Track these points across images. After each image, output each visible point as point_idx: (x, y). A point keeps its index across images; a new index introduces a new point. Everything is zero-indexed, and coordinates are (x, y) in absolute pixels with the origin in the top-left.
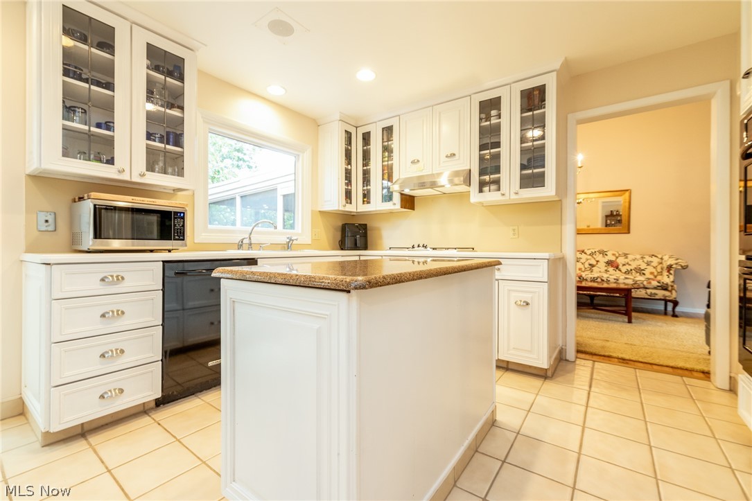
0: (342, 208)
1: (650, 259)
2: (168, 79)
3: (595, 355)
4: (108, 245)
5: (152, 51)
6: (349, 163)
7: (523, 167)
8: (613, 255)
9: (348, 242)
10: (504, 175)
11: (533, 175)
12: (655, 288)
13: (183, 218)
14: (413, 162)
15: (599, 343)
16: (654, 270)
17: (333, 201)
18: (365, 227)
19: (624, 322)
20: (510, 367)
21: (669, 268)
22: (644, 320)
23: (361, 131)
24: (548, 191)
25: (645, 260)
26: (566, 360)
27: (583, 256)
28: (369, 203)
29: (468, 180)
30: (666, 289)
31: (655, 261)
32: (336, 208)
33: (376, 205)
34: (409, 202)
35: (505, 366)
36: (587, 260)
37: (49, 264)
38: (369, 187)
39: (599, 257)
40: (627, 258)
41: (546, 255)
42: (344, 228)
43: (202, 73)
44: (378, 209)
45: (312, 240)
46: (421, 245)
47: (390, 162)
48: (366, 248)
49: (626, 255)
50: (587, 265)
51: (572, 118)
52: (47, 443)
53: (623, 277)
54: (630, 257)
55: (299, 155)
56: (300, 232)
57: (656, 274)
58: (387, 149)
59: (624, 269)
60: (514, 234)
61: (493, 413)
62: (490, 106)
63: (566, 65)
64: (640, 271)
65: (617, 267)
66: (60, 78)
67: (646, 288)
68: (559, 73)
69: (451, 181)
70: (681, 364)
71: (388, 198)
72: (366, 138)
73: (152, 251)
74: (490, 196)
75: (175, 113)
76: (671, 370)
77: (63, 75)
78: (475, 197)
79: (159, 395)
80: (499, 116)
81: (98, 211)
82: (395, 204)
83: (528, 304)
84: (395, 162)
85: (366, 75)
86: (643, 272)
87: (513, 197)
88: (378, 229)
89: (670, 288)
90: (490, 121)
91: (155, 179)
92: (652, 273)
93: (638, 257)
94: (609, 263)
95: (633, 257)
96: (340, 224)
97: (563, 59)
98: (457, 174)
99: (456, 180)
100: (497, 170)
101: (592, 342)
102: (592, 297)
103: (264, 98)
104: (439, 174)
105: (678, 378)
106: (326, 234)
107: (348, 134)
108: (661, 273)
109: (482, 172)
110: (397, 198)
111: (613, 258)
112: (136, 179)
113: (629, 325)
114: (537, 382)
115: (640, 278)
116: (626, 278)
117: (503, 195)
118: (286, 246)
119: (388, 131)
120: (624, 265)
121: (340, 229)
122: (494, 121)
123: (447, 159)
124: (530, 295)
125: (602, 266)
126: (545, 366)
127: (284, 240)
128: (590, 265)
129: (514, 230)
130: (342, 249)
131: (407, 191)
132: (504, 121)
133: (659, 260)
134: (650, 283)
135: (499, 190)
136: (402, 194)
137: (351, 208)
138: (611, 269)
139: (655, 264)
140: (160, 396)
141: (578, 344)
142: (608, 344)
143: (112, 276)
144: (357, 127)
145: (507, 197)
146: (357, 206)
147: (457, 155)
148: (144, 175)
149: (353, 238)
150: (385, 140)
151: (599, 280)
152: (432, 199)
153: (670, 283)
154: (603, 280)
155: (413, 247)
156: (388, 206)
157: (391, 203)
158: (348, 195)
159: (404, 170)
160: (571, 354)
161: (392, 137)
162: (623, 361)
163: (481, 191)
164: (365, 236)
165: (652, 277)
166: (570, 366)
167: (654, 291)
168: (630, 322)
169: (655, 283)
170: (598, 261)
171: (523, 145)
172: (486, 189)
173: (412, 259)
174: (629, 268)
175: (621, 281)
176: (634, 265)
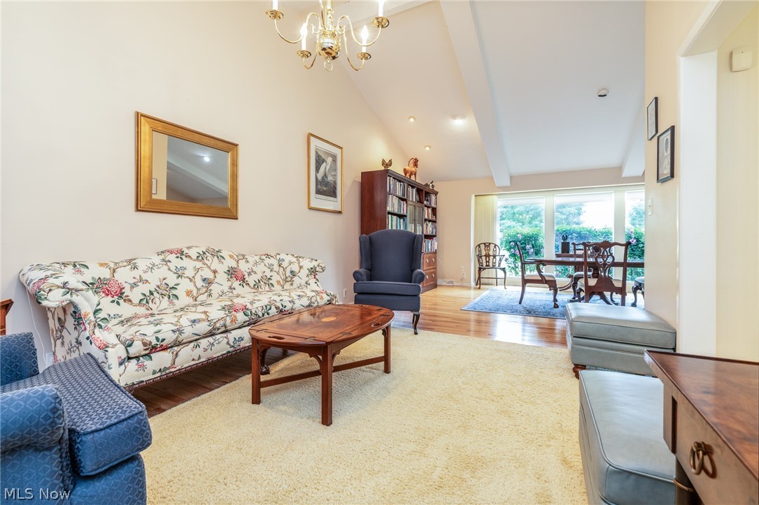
8: (103, 265)
25: (172, 266)
36: (196, 270)
39: (215, 264)
40: (135, 267)
49: (133, 265)
50: (200, 283)
54: (142, 264)
59: (135, 295)
65: (121, 294)
86: (174, 292)
92: (189, 293)
95: (148, 263)
111: (105, 273)
120: (133, 286)
125: (223, 279)
138: (236, 284)
139: (189, 273)
170: (215, 272)
174: (145, 289)
176: (154, 279)
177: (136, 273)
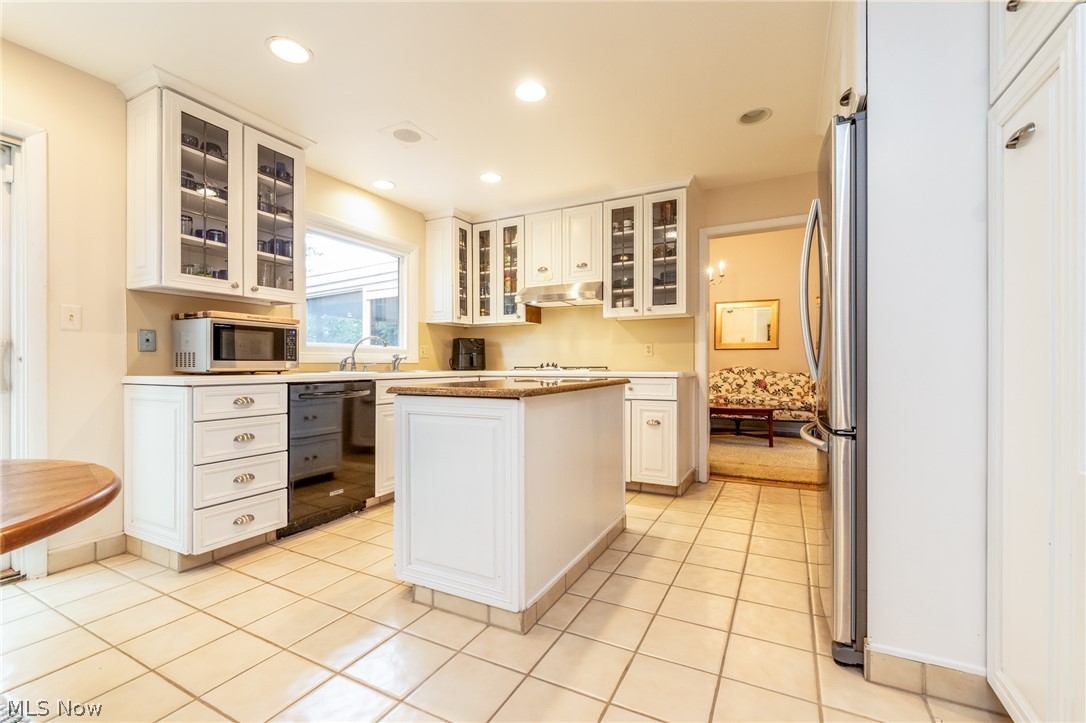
0: (456, 321)
1: (797, 378)
2: (278, 182)
3: (728, 476)
4: (235, 367)
5: (263, 151)
6: (464, 267)
7: (656, 282)
8: (762, 373)
9: (463, 360)
10: (637, 290)
11: (666, 291)
12: (799, 409)
13: (295, 335)
14: (540, 270)
15: (734, 466)
16: (801, 390)
17: (445, 311)
18: (481, 343)
19: (766, 446)
20: (644, 489)
21: (814, 388)
22: (787, 443)
23: (478, 229)
24: (679, 309)
25: (793, 379)
26: (699, 482)
27: (731, 375)
28: (487, 314)
29: (600, 295)
30: (810, 411)
31: (803, 379)
32: (450, 321)
33: (497, 316)
34: (535, 314)
35: (637, 489)
36: (735, 379)
37: (190, 386)
38: (487, 296)
39: (747, 376)
40: (775, 377)
41: (675, 374)
42: (456, 344)
43: (309, 170)
44: (499, 321)
45: (420, 358)
46: (551, 364)
47: (513, 268)
48: (483, 367)
49: (774, 374)
50: (734, 386)
51: (704, 233)
52: (184, 569)
53: (768, 398)
54: (779, 376)
55: (403, 257)
56: (405, 348)
57: (803, 394)
58: (511, 253)
59: (771, 390)
60: (649, 352)
61: (623, 520)
62: (622, 216)
63: (696, 181)
64: (787, 391)
65: (765, 388)
66: (178, 189)
67: (790, 410)
68: (690, 190)
69: (582, 295)
70: (802, 479)
71: (510, 308)
72: (484, 237)
73: (252, 373)
74: (624, 312)
75: (282, 218)
76: (792, 485)
77: (182, 185)
78: (608, 312)
79: (284, 524)
80: (632, 227)
81: (217, 331)
82: (519, 317)
83: (659, 423)
84: (519, 268)
85: (491, 178)
86: (790, 392)
87: (647, 313)
88: (498, 345)
89: (813, 409)
90: (623, 231)
91: (267, 293)
92: (799, 394)
93: (786, 375)
94: (758, 383)
95: (781, 376)
96: (450, 338)
97: (692, 177)
98: (588, 286)
99: (588, 294)
100: (630, 284)
101: (727, 465)
102: (738, 421)
103: (365, 191)
104: (569, 286)
105: (797, 491)
106: (434, 351)
107: (463, 234)
108: (807, 394)
109: (616, 285)
110: (521, 310)
111: (761, 377)
112: (248, 294)
113: (769, 449)
114: (667, 500)
115: (785, 398)
116: (772, 399)
117: (636, 311)
118: (391, 366)
119: (511, 231)
120: (772, 385)
121: (451, 345)
122: (627, 232)
123: (579, 269)
124: (661, 414)
125: (750, 386)
126: (675, 484)
127: (389, 358)
128: (737, 385)
129: (648, 348)
130: (455, 369)
131: (534, 303)
132: (637, 233)
133: (806, 379)
134: (794, 404)
135: (632, 305)
136: (527, 306)
137: (466, 321)
138: (759, 390)
139: (802, 383)
140: (286, 525)
141: (711, 467)
142: (742, 466)
143: (246, 398)
144: (472, 224)
145: (640, 314)
146: (474, 318)
147: (589, 265)
148: (256, 290)
149: (468, 357)
150: (507, 242)
151: (745, 402)
152: (562, 310)
153: (813, 404)
154: (748, 402)
155: (542, 366)
156: (511, 319)
157: (514, 316)
158: (463, 304)
159: (530, 279)
160: (703, 476)
161: (514, 237)
162: (752, 479)
163: (614, 306)
164: (482, 353)
165: (799, 397)
166: (702, 487)
167: (798, 413)
168: (771, 446)
169: (799, 404)
170: (746, 381)
171: (656, 260)
172: (619, 304)
173: (539, 379)
174: (776, 388)
175: (766, 403)
176: (782, 385)
177: (774, 380)
